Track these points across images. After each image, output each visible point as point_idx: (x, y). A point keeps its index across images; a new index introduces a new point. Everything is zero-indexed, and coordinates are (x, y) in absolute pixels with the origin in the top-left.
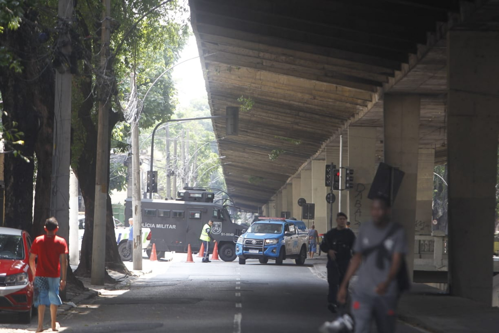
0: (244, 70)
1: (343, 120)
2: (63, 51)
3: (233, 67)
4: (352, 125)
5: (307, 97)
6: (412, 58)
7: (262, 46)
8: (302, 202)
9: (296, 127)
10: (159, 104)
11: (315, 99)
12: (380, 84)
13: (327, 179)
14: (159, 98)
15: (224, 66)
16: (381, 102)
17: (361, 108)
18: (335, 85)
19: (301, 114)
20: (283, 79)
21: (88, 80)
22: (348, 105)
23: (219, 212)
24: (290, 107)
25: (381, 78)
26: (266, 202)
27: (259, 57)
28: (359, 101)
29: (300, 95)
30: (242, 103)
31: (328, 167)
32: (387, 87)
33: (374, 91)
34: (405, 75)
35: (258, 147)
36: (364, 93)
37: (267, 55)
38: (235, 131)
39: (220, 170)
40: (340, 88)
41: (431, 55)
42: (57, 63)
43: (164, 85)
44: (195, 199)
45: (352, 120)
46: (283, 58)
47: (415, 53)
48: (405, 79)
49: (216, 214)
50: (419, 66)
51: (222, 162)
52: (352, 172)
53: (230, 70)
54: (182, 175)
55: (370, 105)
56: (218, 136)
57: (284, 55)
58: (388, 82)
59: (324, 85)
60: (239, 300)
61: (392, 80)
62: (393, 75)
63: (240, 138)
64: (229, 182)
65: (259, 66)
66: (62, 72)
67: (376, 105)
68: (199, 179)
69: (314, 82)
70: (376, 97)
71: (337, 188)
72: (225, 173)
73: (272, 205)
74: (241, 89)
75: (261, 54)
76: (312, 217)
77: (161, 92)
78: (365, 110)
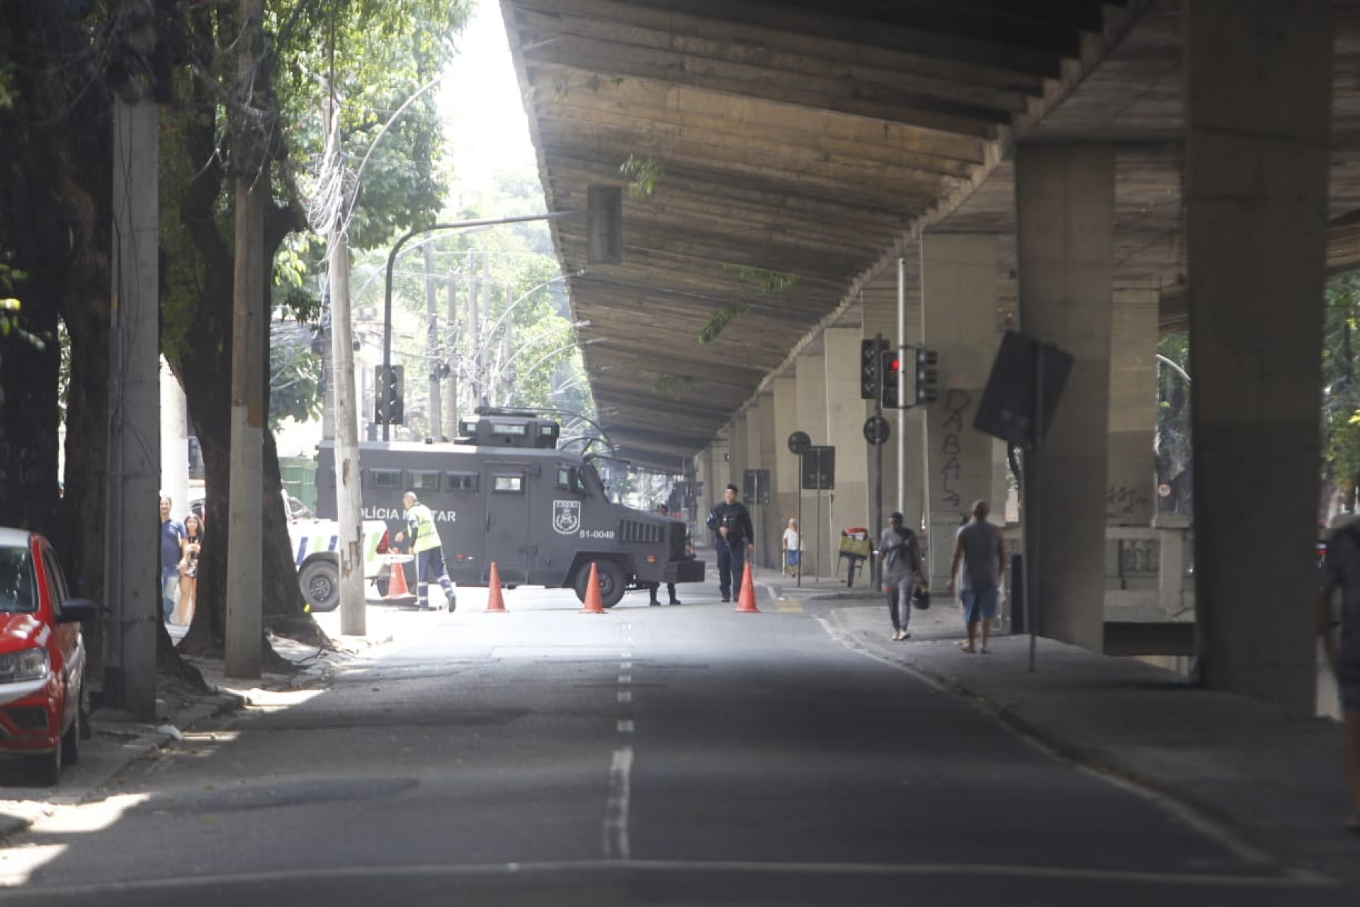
0: (632, 86)
1: (906, 217)
2: (133, 41)
3: (605, 77)
4: (930, 230)
5: (807, 156)
6: (1090, 45)
7: (679, 20)
8: (800, 443)
9: (779, 238)
10: (403, 181)
11: (827, 159)
12: (1004, 117)
13: (865, 379)
14: (403, 164)
15: (578, 76)
16: (1009, 166)
17: (954, 183)
18: (881, 122)
19: (791, 202)
20: (740, 107)
21: (205, 119)
22: (919, 175)
23: (572, 474)
24: (761, 184)
25: (1008, 101)
26: (703, 443)
27: (672, 49)
28: (949, 165)
29: (786, 151)
30: (632, 177)
31: (867, 345)
32: (1023, 122)
33: (991, 137)
34: (1072, 91)
35: (679, 294)
36: (960, 142)
37: (695, 44)
38: (613, 252)
39: (577, 360)
40: (895, 129)
41: (1140, 35)
42: (118, 75)
43: (417, 130)
44: (508, 440)
45: (931, 217)
46: (739, 50)
47: (1097, 26)
48: (1072, 101)
49: (564, 478)
50: (1108, 65)
51: (581, 337)
52: (932, 358)
53: (595, 85)
54: (471, 375)
55: (978, 174)
56: (568, 268)
57: (741, 41)
58: (1024, 110)
59: (851, 124)
60: (626, 712)
61: (1036, 107)
62: (1038, 92)
63: (627, 270)
64: (601, 392)
65: (672, 75)
66: (131, 100)
67: (994, 174)
68: (518, 383)
69: (824, 114)
70: (994, 153)
71: (892, 403)
72: (590, 367)
73: (719, 451)
74: (626, 137)
75: (679, 42)
76: (829, 483)
77: (410, 148)
78: (966, 187)
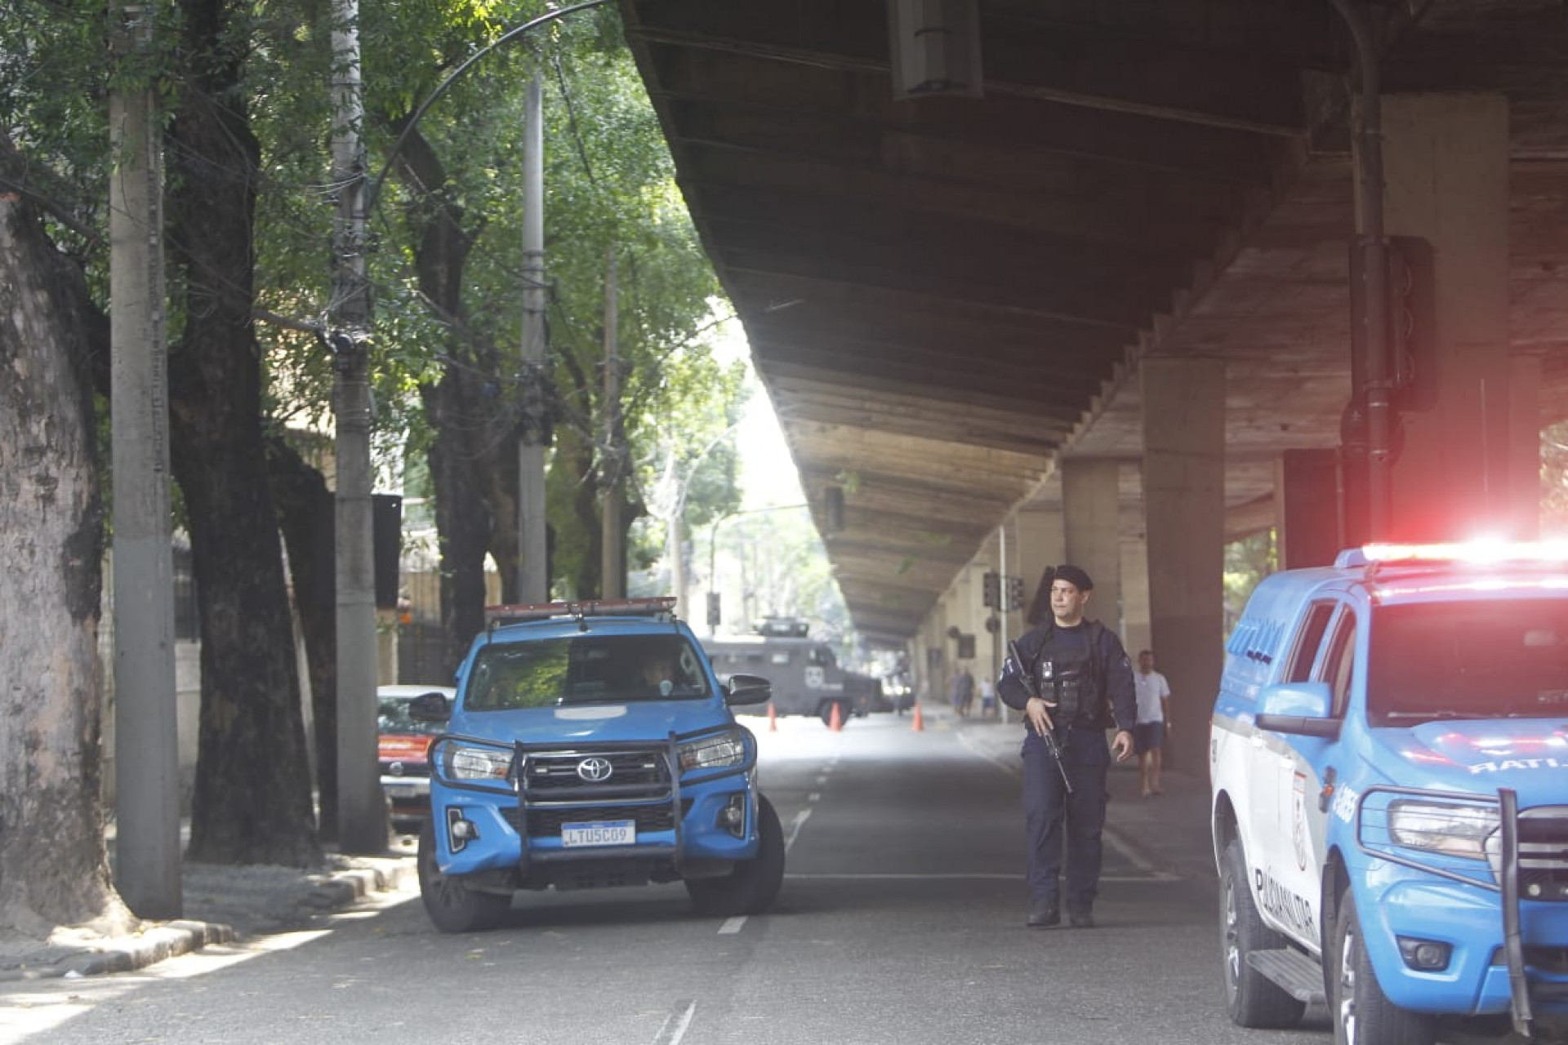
0: (843, 430)
1: (1007, 503)
2: (529, 410)
3: (828, 426)
4: (1022, 510)
5: (946, 469)
6: (1096, 403)
7: (865, 393)
8: (954, 633)
9: (939, 516)
10: (719, 488)
11: (958, 470)
12: (1054, 445)
13: (986, 595)
14: (717, 477)
15: (814, 425)
16: (1059, 473)
17: (1031, 482)
18: (985, 449)
19: (944, 495)
20: (907, 442)
21: (586, 454)
22: (1012, 479)
23: (818, 653)
24: (925, 486)
25: (1055, 436)
26: (912, 634)
27: (862, 409)
28: (1028, 473)
29: (935, 466)
30: (844, 481)
31: (986, 576)
32: (1065, 447)
33: (1047, 456)
34: (1088, 430)
35: (888, 549)
36: (1034, 460)
37: (876, 406)
38: (840, 524)
39: (835, 585)
40: (995, 452)
41: (1122, 398)
42: (520, 430)
43: (727, 458)
44: (780, 634)
45: (1020, 503)
46: (901, 409)
47: (1098, 393)
48: (1089, 436)
49: (812, 655)
50: (1107, 415)
51: (835, 574)
52: (1021, 583)
53: (823, 430)
54: (768, 597)
55: (1044, 478)
56: (823, 534)
57: (902, 404)
58: (1065, 441)
59: (968, 450)
60: (818, 789)
61: (1071, 438)
62: (1071, 430)
63: (850, 534)
64: (852, 606)
65: (865, 424)
66: (529, 444)
67: (1052, 477)
68: (800, 601)
69: (953, 445)
70: (1052, 466)
71: (999, 608)
72: (843, 590)
73: (920, 638)
74: (844, 460)
75: (868, 405)
76: (972, 655)
77: (723, 467)
78: (1038, 485)
